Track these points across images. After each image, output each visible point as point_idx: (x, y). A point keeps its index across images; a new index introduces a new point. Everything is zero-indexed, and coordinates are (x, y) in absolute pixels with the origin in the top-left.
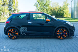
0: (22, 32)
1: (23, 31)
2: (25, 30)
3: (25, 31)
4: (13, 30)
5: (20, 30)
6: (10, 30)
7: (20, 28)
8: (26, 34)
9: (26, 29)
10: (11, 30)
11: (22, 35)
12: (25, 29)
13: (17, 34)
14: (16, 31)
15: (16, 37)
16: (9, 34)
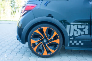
0: (73, 36)
1: (75, 35)
2: (82, 30)
3: (82, 33)
4: (45, 29)
5: (68, 30)
6: (37, 31)
7: (68, 26)
8: (82, 44)
9: (87, 27)
10: (41, 31)
11: (77, 46)
12: (83, 27)
13: (57, 41)
14: (55, 34)
15: (53, 51)
16: (33, 41)
